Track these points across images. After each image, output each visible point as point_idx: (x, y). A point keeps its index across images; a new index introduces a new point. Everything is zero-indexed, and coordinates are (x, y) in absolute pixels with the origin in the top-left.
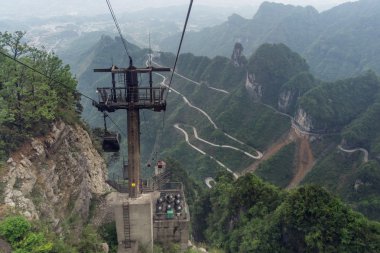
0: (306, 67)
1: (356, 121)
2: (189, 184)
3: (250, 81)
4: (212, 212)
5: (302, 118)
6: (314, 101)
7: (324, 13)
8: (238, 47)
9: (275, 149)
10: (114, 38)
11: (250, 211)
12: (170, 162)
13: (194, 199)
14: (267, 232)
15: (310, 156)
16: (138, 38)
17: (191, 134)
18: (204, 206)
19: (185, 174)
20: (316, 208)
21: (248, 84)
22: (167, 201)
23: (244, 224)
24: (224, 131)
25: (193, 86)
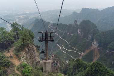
0: (96, 27)
1: (112, 43)
2: (61, 62)
3: (79, 31)
4: (68, 70)
5: (95, 42)
6: (99, 37)
7: (101, 11)
8: (76, 21)
9: (87, 52)
10: (39, 19)
11: (79, 70)
12: (56, 55)
13: (63, 66)
15: (98, 53)
16: (46, 19)
17: (62, 47)
18: (66, 68)
19: (60, 59)
20: (98, 68)
21: (79, 32)
22: (54, 63)
23: (77, 74)
24: (72, 46)
25: (62, 33)
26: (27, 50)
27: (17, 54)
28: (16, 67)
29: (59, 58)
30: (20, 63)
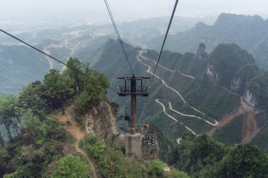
0: (253, 61)
3: (210, 70)
4: (180, 160)
5: (249, 97)
6: (258, 85)
8: (202, 46)
9: (228, 119)
10: (116, 40)
11: (205, 160)
12: (152, 125)
13: (167, 151)
14: (215, 174)
15: (255, 125)
16: (132, 40)
17: (167, 106)
18: (174, 156)
19: (162, 133)
20: (249, 159)
21: (209, 72)
22: (148, 139)
23: (200, 169)
24: (191, 105)
25: (169, 73)
26: (96, 112)
27: (79, 118)
28: (78, 142)
29: (159, 131)
30: (84, 135)
